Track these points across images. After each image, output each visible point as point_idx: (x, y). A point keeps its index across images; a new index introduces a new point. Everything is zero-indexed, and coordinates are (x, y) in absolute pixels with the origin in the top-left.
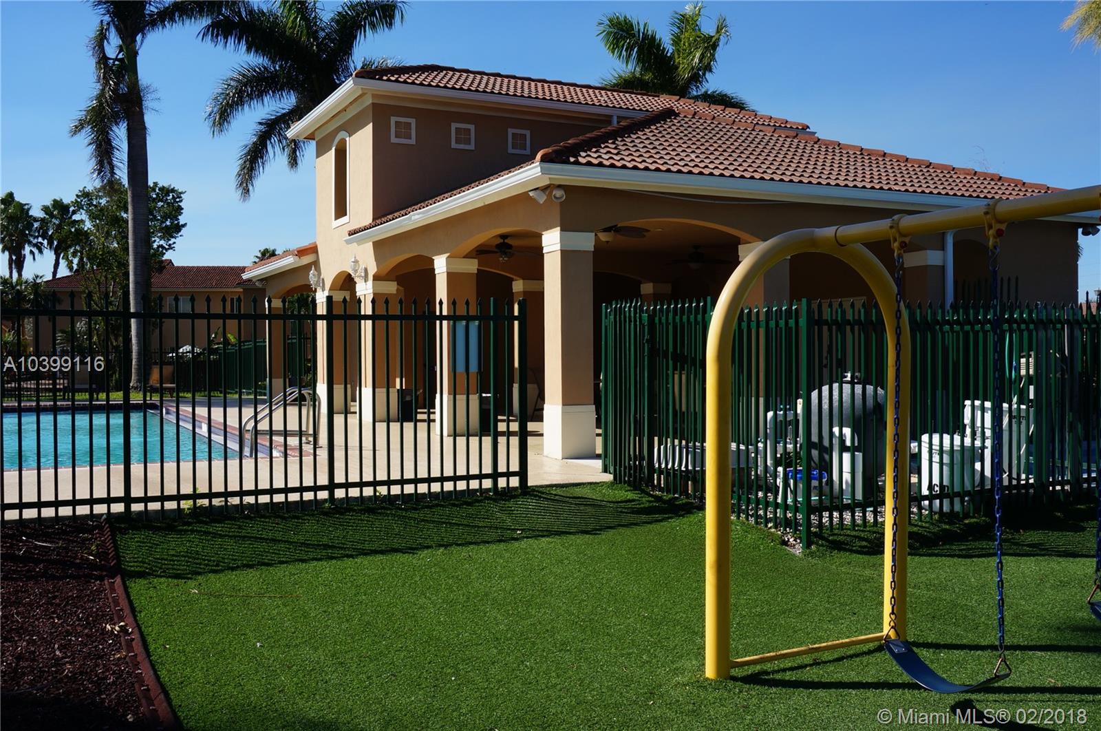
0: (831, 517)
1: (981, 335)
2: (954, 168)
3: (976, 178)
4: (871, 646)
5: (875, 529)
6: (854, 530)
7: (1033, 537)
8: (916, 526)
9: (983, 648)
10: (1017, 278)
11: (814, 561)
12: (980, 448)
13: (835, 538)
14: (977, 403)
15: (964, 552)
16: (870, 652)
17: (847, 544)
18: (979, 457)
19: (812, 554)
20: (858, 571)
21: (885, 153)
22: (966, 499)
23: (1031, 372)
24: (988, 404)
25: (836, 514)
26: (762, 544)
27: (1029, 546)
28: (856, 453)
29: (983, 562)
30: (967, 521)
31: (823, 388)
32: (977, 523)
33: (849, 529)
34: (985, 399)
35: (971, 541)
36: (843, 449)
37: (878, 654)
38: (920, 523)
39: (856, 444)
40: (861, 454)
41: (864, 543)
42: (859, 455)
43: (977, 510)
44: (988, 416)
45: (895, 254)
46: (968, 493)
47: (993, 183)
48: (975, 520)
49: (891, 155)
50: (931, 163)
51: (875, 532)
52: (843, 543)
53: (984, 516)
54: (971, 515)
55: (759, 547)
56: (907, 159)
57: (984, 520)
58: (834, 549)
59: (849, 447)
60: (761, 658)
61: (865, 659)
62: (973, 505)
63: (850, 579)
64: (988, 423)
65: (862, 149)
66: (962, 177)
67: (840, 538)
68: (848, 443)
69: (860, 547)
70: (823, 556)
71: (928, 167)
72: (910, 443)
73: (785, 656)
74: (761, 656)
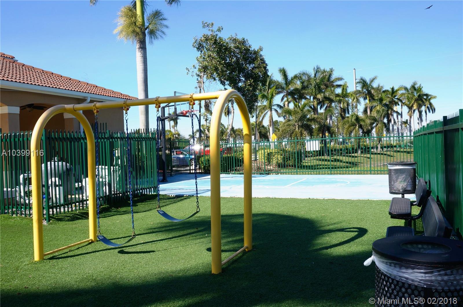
0: (53, 211)
1: (100, 143)
2: (80, 82)
3: (88, 86)
4: (87, 243)
5: (72, 213)
6: (65, 214)
7: (124, 209)
8: (85, 210)
9: (120, 238)
10: (106, 123)
11: (53, 226)
12: (105, 181)
13: (58, 217)
14: (103, 167)
15: (103, 216)
16: (86, 245)
17: (63, 219)
18: (104, 184)
19: (51, 224)
20: (71, 226)
21: (53, 73)
22: (101, 199)
23: (119, 155)
24: (107, 167)
25: (55, 210)
26: (30, 223)
27: (122, 212)
28: (60, 187)
29: (110, 218)
30: (101, 207)
31: (42, 165)
32: (105, 207)
33: (63, 214)
34: (106, 165)
35: (104, 213)
36: (56, 186)
37: (89, 245)
38: (86, 209)
39: (60, 184)
40: (62, 187)
41: (69, 218)
42: (61, 188)
43: (105, 203)
44: (107, 170)
45: (95, 114)
46: (102, 197)
47: (94, 88)
48: (104, 206)
49: (55, 74)
50: (71, 79)
51: (72, 214)
52: (61, 219)
53: (107, 204)
54: (103, 204)
55: (29, 224)
56: (62, 76)
57: (107, 206)
58: (59, 221)
59: (58, 185)
60: (53, 252)
61: (86, 247)
62: (103, 201)
63: (69, 228)
64: (107, 174)
65: (43, 70)
66: (83, 85)
67: (60, 217)
68: (57, 183)
69: (68, 219)
70: (55, 224)
71: (70, 80)
72: (75, 184)
73: (60, 250)
74: (53, 251)
